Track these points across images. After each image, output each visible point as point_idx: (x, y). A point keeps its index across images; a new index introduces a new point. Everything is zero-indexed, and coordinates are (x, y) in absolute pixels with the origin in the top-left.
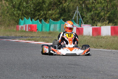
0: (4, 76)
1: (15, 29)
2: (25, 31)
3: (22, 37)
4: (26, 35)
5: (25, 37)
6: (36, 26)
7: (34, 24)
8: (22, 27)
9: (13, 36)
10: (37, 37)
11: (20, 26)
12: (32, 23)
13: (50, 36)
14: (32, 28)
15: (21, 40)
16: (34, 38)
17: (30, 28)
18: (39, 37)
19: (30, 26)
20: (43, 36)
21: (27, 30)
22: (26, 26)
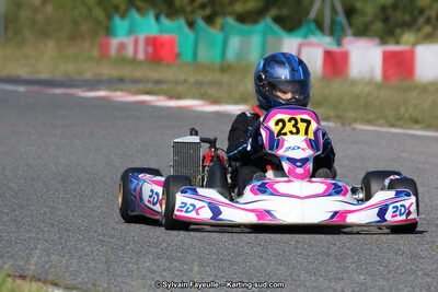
0: (53, 225)
1: (96, 53)
2: (134, 61)
3: (121, 80)
4: (138, 74)
5: (135, 81)
6: (172, 42)
7: (166, 36)
8: (122, 46)
9: (88, 76)
10: (177, 83)
11: (114, 42)
12: (161, 30)
13: (226, 78)
14: (158, 51)
15: (119, 93)
16: (164, 87)
17: (150, 49)
18: (185, 81)
19: (153, 42)
20: (200, 77)
21: (141, 56)
22: (136, 41)
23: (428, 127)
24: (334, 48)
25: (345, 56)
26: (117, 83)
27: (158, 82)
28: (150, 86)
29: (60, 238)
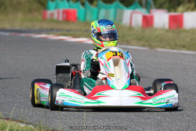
0: (21, 95)
1: (40, 18)
2: (58, 21)
3: (52, 30)
4: (59, 27)
5: (58, 30)
6: (75, 13)
7: (72, 9)
8: (52, 15)
9: (37, 27)
10: (77, 31)
11: (49, 13)
12: (70, 6)
14: (69, 16)
15: (51, 35)
16: (71, 33)
17: (65, 16)
18: (80, 30)
19: (67, 13)
21: (61, 18)
22: (58, 12)
23: (189, 49)
24: (147, 14)
25: (152, 18)
26: (50, 31)
27: (68, 31)
28: (65, 32)
29: (24, 101)
